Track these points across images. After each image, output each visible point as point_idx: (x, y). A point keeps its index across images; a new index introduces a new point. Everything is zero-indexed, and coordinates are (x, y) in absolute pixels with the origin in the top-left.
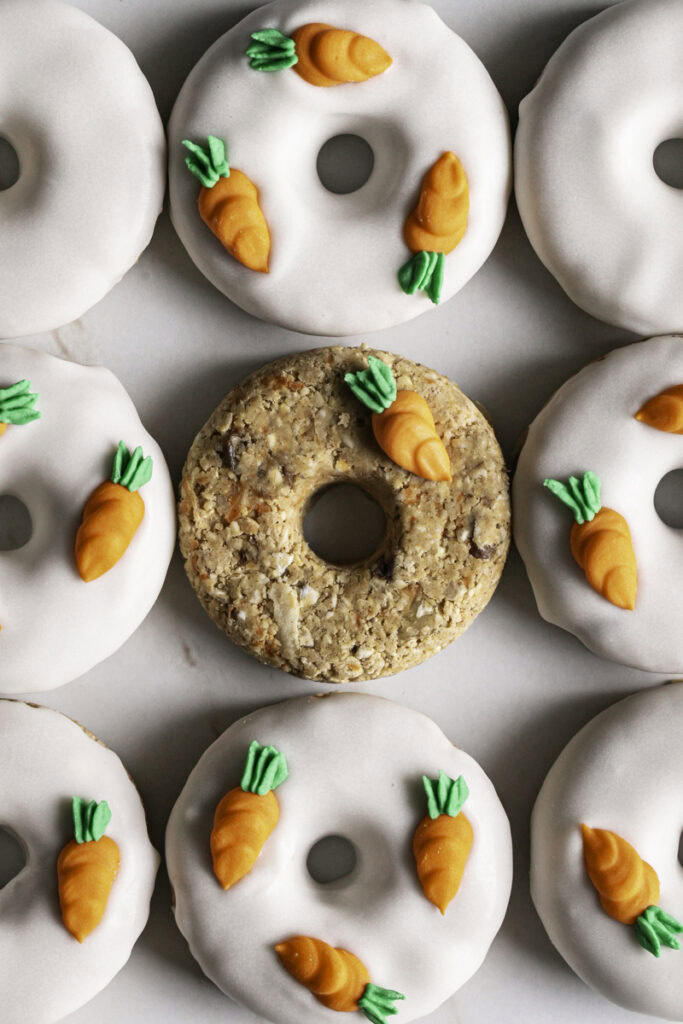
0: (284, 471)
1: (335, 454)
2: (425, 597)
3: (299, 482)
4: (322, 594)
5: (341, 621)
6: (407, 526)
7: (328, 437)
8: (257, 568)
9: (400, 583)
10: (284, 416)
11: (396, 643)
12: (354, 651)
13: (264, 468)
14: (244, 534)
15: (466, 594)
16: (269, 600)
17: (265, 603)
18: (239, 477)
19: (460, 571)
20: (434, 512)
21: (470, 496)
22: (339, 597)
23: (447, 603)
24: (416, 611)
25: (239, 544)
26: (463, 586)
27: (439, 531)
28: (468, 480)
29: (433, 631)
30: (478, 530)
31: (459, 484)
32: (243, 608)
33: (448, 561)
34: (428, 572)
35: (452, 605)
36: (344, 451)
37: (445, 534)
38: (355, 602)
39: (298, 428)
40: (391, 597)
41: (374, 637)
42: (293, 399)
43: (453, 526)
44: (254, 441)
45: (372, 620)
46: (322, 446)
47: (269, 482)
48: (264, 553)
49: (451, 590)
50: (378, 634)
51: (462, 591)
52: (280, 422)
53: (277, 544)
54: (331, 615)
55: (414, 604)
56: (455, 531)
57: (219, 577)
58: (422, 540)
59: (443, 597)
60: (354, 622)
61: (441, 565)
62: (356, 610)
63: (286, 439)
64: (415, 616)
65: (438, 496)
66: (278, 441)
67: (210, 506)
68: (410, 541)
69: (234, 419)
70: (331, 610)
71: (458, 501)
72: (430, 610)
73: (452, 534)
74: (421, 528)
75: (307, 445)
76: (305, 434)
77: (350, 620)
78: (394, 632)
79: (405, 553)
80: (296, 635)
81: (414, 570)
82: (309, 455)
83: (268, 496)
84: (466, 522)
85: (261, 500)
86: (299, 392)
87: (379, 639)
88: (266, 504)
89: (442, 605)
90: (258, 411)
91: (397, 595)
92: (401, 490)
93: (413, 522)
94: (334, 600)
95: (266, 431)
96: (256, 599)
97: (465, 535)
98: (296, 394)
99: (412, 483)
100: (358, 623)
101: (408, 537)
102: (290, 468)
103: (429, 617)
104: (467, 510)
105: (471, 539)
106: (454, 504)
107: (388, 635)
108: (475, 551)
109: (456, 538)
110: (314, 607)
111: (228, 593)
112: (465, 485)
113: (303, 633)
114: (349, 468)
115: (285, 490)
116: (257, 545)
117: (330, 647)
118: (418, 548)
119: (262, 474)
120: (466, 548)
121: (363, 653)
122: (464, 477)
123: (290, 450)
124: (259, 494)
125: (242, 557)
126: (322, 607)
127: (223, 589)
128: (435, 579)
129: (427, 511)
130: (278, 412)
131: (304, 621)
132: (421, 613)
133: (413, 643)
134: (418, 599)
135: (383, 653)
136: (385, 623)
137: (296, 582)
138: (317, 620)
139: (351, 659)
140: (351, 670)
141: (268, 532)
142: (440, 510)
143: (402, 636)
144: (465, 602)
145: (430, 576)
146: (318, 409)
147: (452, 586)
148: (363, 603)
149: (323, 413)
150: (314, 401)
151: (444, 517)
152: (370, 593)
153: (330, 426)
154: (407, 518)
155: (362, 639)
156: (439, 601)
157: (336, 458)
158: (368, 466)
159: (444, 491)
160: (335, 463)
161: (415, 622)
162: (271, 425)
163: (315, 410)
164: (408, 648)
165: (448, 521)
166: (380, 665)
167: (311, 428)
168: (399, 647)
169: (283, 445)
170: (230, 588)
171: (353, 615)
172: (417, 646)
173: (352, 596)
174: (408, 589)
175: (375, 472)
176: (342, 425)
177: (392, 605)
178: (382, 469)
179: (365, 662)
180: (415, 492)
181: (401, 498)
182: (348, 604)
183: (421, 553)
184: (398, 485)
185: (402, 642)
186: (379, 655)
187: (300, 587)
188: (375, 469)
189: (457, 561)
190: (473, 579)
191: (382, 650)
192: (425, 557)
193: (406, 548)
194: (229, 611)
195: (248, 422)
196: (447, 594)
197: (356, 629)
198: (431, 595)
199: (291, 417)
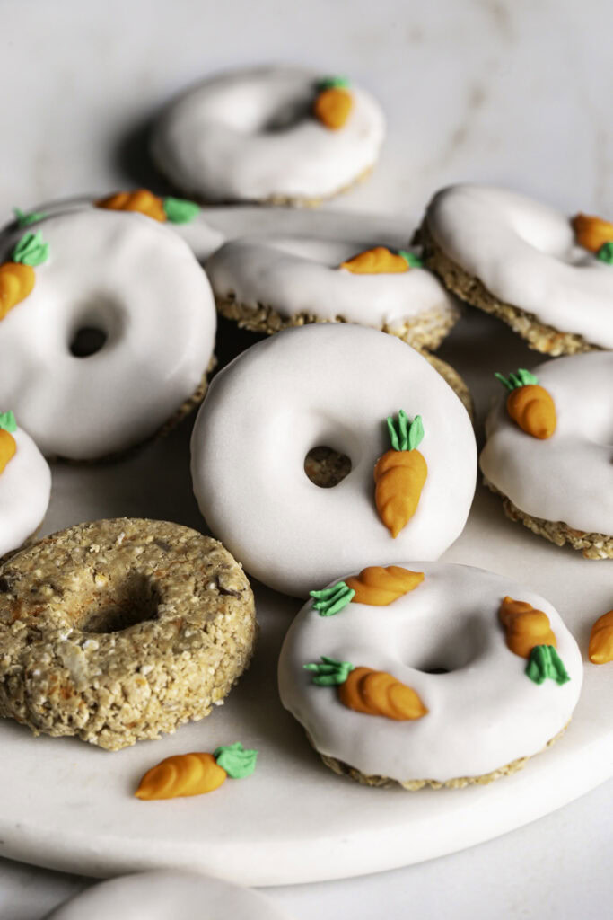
0: (53, 587)
1: (93, 571)
2: (189, 625)
3: (67, 593)
4: (101, 642)
5: (121, 652)
6: (163, 591)
7: (85, 561)
8: (42, 643)
9: (165, 619)
10: (46, 557)
11: (172, 658)
12: (138, 670)
13: (35, 588)
14: (27, 627)
15: (224, 618)
16: (56, 658)
17: (55, 661)
18: (16, 597)
19: (214, 605)
20: (184, 580)
21: (210, 565)
22: (116, 640)
23: (209, 626)
24: (184, 634)
25: (25, 634)
26: (220, 614)
27: (191, 588)
28: (206, 558)
29: (202, 646)
30: (222, 581)
31: (199, 562)
32: (36, 668)
33: (203, 602)
34: (188, 611)
35: (214, 627)
36: (100, 566)
37: (195, 589)
38: (130, 637)
39: (59, 563)
40: (159, 630)
41: (153, 656)
42: (50, 548)
43: (200, 585)
44: (23, 576)
45: (149, 647)
46: (82, 567)
47: (41, 594)
48: (46, 633)
49: (210, 617)
50: (155, 653)
51: (221, 617)
52: (43, 562)
54: (112, 652)
55: (181, 631)
56: (204, 586)
57: (12, 656)
58: (179, 594)
59: (204, 623)
60: (133, 651)
61: (198, 605)
62: (134, 643)
63: (50, 570)
64: (184, 637)
65: (184, 572)
66: (44, 571)
68: (167, 596)
70: (112, 648)
71: (201, 570)
72: (196, 632)
73: (201, 589)
74: (175, 589)
75: (68, 569)
76: (65, 564)
77: (129, 650)
78: (169, 651)
79: (166, 604)
80: (86, 670)
81: (175, 611)
82: (72, 574)
83: (43, 603)
84: (211, 579)
85: (38, 606)
86: (55, 544)
87: (157, 657)
88: (41, 607)
89: (205, 628)
90: (23, 559)
91: (165, 627)
92: (152, 575)
93: (167, 588)
94: (113, 642)
95: (32, 569)
96: (47, 660)
97: (212, 586)
98: (52, 545)
99: (161, 569)
100: (137, 651)
101: (165, 595)
102: (58, 584)
103: (194, 637)
104: (210, 572)
105: (219, 587)
106: (198, 572)
107: (164, 653)
108: (223, 592)
109: (205, 590)
110: (97, 651)
111: (22, 664)
112: (204, 562)
113: (91, 669)
114: (107, 579)
115: (55, 599)
116: (39, 631)
117: (116, 670)
118: (175, 599)
119: (34, 591)
120: (216, 592)
121: (145, 670)
122: (202, 558)
123: (55, 575)
124: (37, 602)
125: (29, 640)
126: (104, 649)
127: (18, 663)
128: (194, 613)
129: (177, 579)
130: (40, 557)
131: (91, 662)
132: (189, 634)
133: (186, 655)
134: (184, 627)
135: (164, 666)
136: (160, 646)
137: (78, 641)
138: (101, 658)
139: (136, 676)
140: (139, 686)
141: (48, 621)
142: (187, 578)
143: (177, 651)
144: (225, 624)
145: (190, 613)
146: (73, 549)
147: (210, 614)
148: (138, 637)
149: (78, 550)
150: (68, 545)
151: (192, 580)
152: (142, 630)
153: (85, 556)
154: (161, 587)
155: (143, 659)
156: (202, 627)
157: (95, 574)
158: (122, 570)
159: (187, 568)
160: (94, 578)
161: (185, 641)
162: (36, 564)
163: (70, 550)
164: (184, 660)
165: (197, 583)
166: (163, 678)
167: (69, 560)
168: (176, 660)
169: (49, 573)
170: (23, 659)
171: (131, 647)
172: (192, 658)
173: (127, 635)
174: (174, 622)
175: (128, 574)
176: (94, 551)
177: (162, 635)
178: (134, 569)
179: (149, 675)
180: (164, 573)
181: (154, 579)
182: (124, 641)
183: (179, 601)
184: (149, 572)
185: (178, 656)
186: (160, 669)
187: (82, 643)
188: (128, 571)
189: (210, 600)
190: (227, 610)
191: (161, 664)
192: (183, 603)
193: (165, 601)
194: (25, 675)
195: (16, 567)
196: (207, 620)
197: (136, 655)
198: (193, 623)
199: (51, 557)
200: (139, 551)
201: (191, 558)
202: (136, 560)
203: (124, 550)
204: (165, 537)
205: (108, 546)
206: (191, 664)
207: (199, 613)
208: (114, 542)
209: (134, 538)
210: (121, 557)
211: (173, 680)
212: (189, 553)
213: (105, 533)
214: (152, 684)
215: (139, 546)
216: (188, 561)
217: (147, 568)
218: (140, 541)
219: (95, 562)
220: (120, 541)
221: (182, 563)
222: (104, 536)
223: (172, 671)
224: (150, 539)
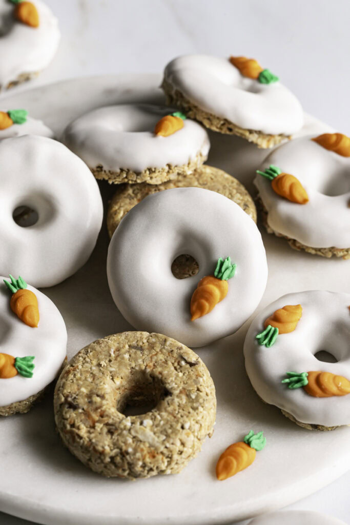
0: (98, 396)
1: (111, 377)
2: (190, 391)
3: (107, 396)
4: (152, 419)
5: (167, 422)
6: (160, 376)
7: (103, 373)
8: (119, 431)
9: (176, 392)
10: (80, 379)
11: (195, 413)
12: (183, 428)
13: (89, 400)
14: (104, 425)
15: (203, 380)
16: (134, 437)
17: (134, 439)
18: (83, 409)
19: (193, 374)
20: (166, 365)
21: (172, 351)
22: (159, 414)
23: (200, 387)
24: (191, 397)
25: (105, 430)
26: (199, 378)
27: (173, 368)
28: (166, 347)
29: (204, 400)
30: (186, 358)
31: (164, 351)
32: (128, 448)
33: (186, 375)
34: (182, 383)
35: (202, 387)
36: (113, 373)
37: (175, 368)
38: (166, 411)
39: (90, 380)
40: (177, 400)
41: (185, 417)
42: (78, 372)
43: (176, 364)
44: (77, 395)
45: (179, 412)
46: (104, 377)
47: (96, 402)
48: (117, 425)
49: (196, 382)
50: (185, 415)
51: (201, 380)
52: (81, 383)
53: (119, 419)
54: (162, 423)
55: (188, 396)
56: (178, 364)
57: (109, 446)
58: (169, 375)
59: (196, 386)
60: (173, 418)
61: (185, 377)
62: (170, 413)
63: (88, 386)
64: (193, 399)
65: (161, 360)
66: (86, 388)
67: (82, 426)
68: (165, 379)
69: (63, 395)
70: (160, 421)
71: (169, 355)
72: (196, 394)
73: (178, 367)
74: (165, 372)
75: (97, 382)
76: (94, 379)
77: (171, 418)
78: (191, 410)
79: (169, 383)
80: (156, 439)
81: (176, 386)
82: (102, 384)
83: (100, 407)
84: (179, 359)
85: (99, 410)
86: (78, 369)
87: (187, 417)
88: (101, 410)
89: (198, 390)
90: (69, 385)
91: (179, 397)
92: (146, 368)
93: (160, 373)
94: (158, 417)
95: (79, 389)
96: (130, 441)
97: (183, 363)
98: (78, 370)
99: (148, 363)
100: (175, 417)
101: (163, 378)
102: (99, 393)
103: (197, 397)
104: (175, 355)
105: (187, 362)
106: (169, 358)
107: (189, 413)
108: (191, 364)
109: (181, 367)
110: (153, 425)
111: (118, 448)
112: (167, 350)
113: (158, 437)
114: (121, 379)
115: (104, 402)
116: (112, 425)
117: (172, 432)
118: (171, 379)
119: (91, 402)
120: (188, 366)
121: (187, 426)
122: (164, 348)
123: (93, 388)
124: (97, 409)
125: (110, 432)
126: (156, 423)
127: (114, 449)
128: (187, 383)
129: (161, 366)
130: (77, 380)
131: (155, 433)
132: (193, 397)
133: (201, 409)
134: (188, 393)
135: (194, 420)
136: (184, 409)
137: (138, 423)
138: (159, 428)
139: (184, 431)
140: (188, 436)
141: (112, 417)
142: (166, 362)
143: (195, 409)
144: (205, 383)
145: (184, 383)
146: (91, 368)
147: (194, 380)
148: (170, 409)
149: (94, 368)
150: (87, 367)
151: (170, 363)
152: (168, 404)
153: (100, 370)
154: (157, 374)
155: (181, 420)
156: (196, 389)
157: (112, 379)
158: (126, 372)
159: (161, 357)
160: (113, 381)
161: (195, 401)
162: (78, 385)
163: (90, 370)
164: (201, 412)
165: (173, 364)
166: (197, 427)
167: (94, 376)
168: (197, 414)
169: (89, 388)
170: (116, 445)
171: (171, 416)
172: (204, 409)
173: (163, 410)
174: (181, 392)
175: (131, 372)
176: (104, 366)
177: (181, 402)
178: (132, 368)
179: (190, 428)
180: (151, 364)
181: (148, 370)
182: (164, 414)
183: (173, 379)
184: (143, 367)
185: (197, 411)
186: (193, 422)
187: (141, 423)
188: (130, 370)
189: (189, 372)
190: (201, 374)
191: (192, 419)
192: (176, 379)
193: (167, 382)
194: (124, 454)
195: (69, 391)
196: (196, 384)
197: (176, 420)
198: (191, 389)
199: (83, 378)
200: (127, 356)
201: (158, 350)
202: (130, 363)
203: (119, 359)
204: (134, 343)
205: (108, 359)
206: (205, 412)
207: (189, 382)
208: (110, 355)
209: (118, 350)
210: (120, 363)
211: (201, 425)
212: (155, 348)
213: (100, 352)
214: (193, 432)
215: (125, 353)
216: (157, 352)
217: (140, 365)
218: (123, 351)
219: (109, 372)
220: (113, 355)
221: (156, 355)
222: (101, 354)
223: (199, 420)
224: (127, 347)
